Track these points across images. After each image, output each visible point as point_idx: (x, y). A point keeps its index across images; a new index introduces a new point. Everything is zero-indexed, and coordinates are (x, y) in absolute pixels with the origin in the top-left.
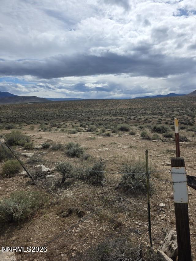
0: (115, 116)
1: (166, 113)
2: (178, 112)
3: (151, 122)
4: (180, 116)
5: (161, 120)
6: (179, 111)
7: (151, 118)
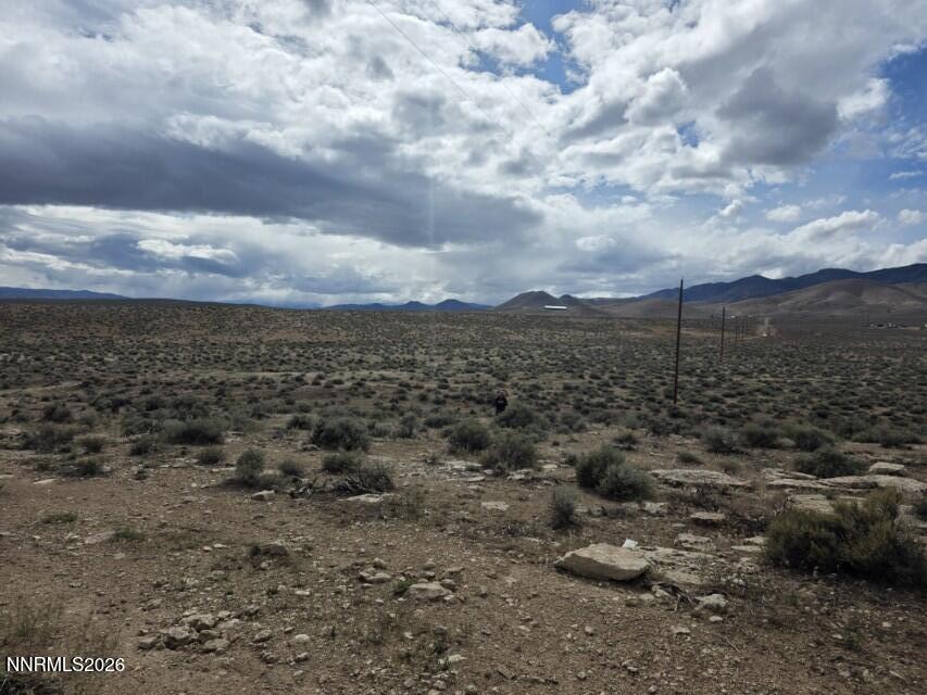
0: (249, 369)
1: (428, 364)
2: (465, 362)
3: (374, 393)
4: (465, 375)
5: (405, 389)
6: (466, 359)
7: (374, 380)
